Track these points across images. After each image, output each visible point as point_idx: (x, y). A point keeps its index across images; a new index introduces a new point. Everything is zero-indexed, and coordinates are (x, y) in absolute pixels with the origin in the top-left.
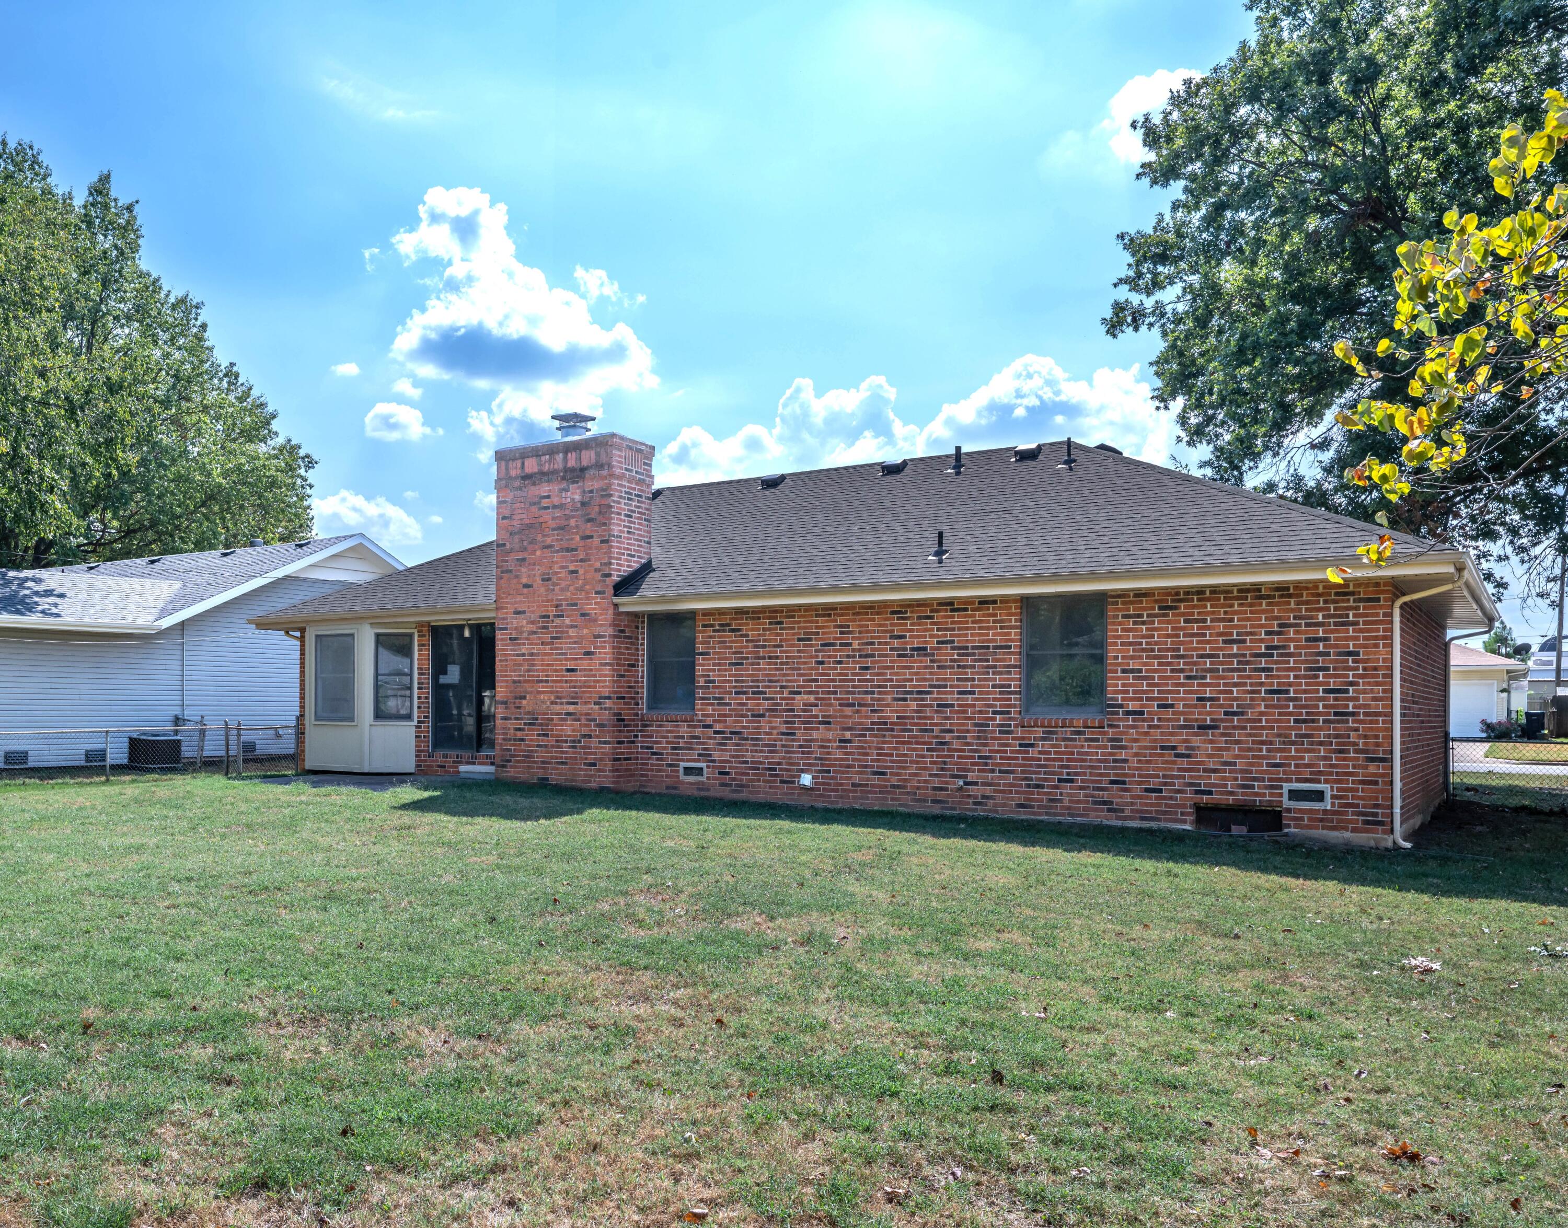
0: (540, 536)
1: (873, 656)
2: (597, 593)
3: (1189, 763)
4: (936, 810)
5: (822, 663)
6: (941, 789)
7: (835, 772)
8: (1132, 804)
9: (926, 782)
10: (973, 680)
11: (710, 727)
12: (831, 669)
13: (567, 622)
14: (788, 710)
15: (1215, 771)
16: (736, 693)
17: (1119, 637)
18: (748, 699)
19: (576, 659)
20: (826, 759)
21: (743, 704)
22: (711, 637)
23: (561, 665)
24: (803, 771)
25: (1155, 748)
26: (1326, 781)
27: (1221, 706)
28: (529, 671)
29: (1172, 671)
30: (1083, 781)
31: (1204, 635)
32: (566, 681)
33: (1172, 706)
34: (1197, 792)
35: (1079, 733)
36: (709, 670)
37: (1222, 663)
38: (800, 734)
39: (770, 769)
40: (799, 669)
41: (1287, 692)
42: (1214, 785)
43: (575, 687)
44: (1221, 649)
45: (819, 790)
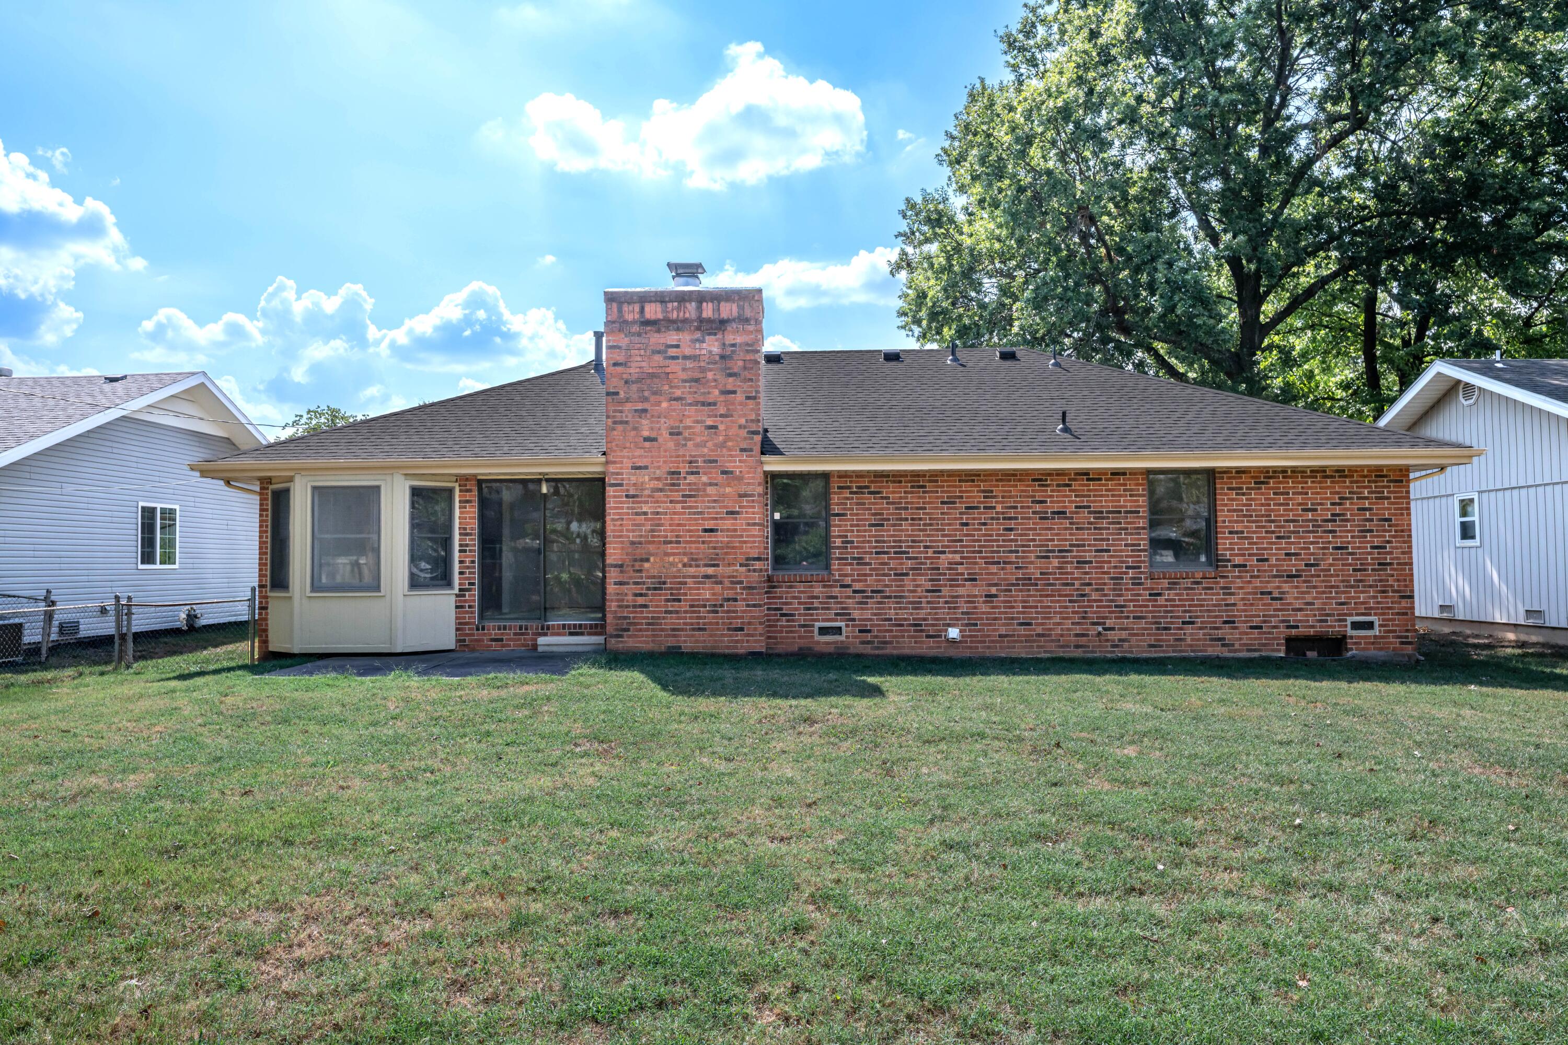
0: (666, 387)
1: (1016, 518)
2: (742, 450)
3: (1282, 604)
4: (1078, 653)
5: (967, 524)
6: (1083, 635)
7: (981, 624)
8: (1241, 639)
9: (1069, 629)
10: (1108, 540)
11: (848, 586)
12: (975, 530)
13: (704, 479)
14: (933, 569)
15: (1300, 610)
16: (877, 553)
17: (1226, 505)
18: (889, 558)
19: (716, 519)
20: (973, 613)
21: (886, 564)
22: (847, 499)
23: (697, 525)
24: (949, 625)
25: (1256, 593)
26: (1375, 614)
27: (1302, 560)
28: (653, 531)
29: (1267, 532)
30: (1202, 622)
31: (1288, 504)
32: (703, 542)
33: (1267, 560)
34: (1288, 627)
35: (1198, 583)
36: (847, 531)
37: (1301, 526)
38: (945, 591)
39: (916, 625)
40: (944, 530)
41: (1347, 548)
42: (1300, 621)
43: (715, 548)
44: (1300, 516)
45: (966, 642)
